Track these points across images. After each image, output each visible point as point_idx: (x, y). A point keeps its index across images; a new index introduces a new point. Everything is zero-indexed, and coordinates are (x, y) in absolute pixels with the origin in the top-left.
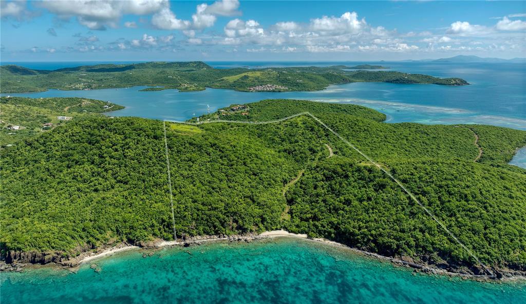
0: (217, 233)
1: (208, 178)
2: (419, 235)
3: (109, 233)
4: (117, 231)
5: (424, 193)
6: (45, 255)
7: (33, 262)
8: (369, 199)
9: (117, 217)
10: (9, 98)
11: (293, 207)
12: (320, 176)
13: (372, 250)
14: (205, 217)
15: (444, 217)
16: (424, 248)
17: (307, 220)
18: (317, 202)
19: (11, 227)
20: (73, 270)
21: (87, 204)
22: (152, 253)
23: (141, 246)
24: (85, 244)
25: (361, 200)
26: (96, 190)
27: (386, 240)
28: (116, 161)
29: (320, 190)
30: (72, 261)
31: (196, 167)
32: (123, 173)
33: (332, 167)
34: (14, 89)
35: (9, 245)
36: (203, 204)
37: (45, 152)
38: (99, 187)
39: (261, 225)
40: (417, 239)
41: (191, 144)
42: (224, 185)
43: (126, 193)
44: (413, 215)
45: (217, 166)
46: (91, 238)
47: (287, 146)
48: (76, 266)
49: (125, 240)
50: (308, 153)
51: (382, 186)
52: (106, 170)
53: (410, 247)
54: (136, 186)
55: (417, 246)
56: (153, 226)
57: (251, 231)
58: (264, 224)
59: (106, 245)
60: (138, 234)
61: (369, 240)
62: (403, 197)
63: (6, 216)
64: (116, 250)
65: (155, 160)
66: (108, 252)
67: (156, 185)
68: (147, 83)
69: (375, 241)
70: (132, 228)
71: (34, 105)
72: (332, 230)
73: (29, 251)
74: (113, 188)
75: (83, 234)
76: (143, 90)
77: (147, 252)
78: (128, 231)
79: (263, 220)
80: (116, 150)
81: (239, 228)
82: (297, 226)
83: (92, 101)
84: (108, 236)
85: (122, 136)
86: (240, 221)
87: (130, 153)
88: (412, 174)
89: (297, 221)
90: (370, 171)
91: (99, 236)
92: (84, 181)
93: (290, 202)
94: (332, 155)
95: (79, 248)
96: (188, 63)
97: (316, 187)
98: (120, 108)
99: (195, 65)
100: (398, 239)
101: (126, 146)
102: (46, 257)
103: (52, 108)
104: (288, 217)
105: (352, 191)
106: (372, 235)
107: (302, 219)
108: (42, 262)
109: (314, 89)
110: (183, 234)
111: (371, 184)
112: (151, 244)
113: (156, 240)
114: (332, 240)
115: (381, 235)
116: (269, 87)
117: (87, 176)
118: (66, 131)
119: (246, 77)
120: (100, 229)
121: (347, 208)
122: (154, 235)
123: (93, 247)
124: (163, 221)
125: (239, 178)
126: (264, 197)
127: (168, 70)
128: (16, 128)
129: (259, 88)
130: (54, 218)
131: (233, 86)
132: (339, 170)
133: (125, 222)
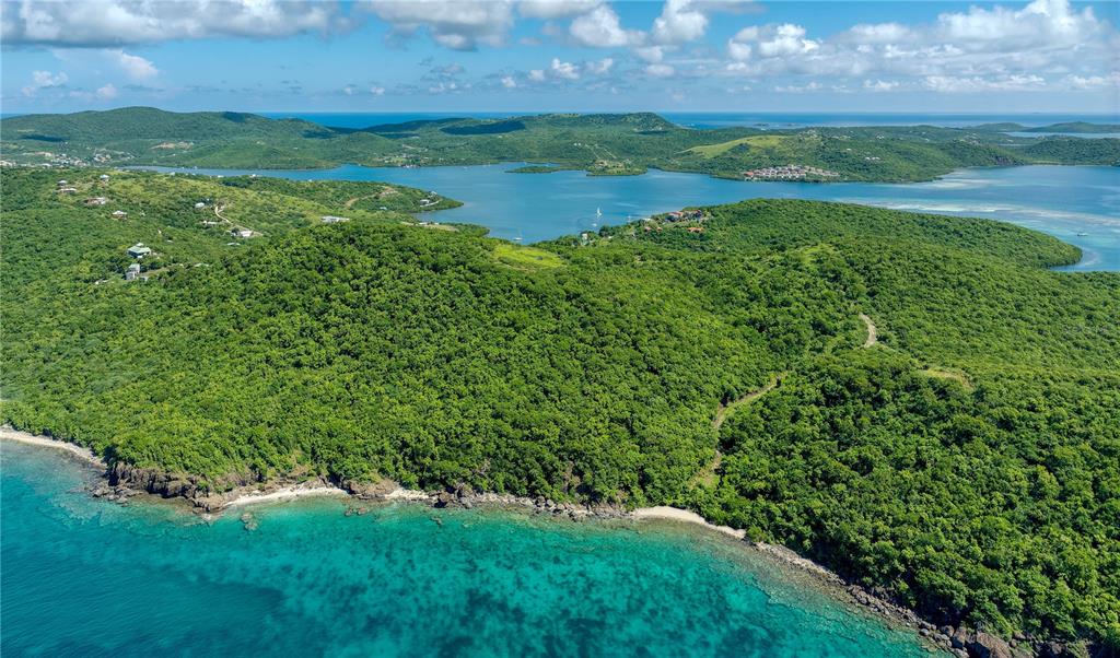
0: (532, 494)
1: (540, 366)
2: (1039, 583)
3: (297, 453)
4: (314, 452)
5: (1052, 464)
6: (169, 479)
7: (150, 490)
8: (921, 464)
9: (318, 424)
10: (255, 179)
11: (731, 458)
12: (812, 392)
13: (899, 599)
14: (513, 453)
15: (1101, 536)
16: (1048, 621)
17: (752, 495)
18: (788, 455)
19: (139, 417)
20: (208, 517)
21: (273, 391)
22: (364, 508)
23: (351, 492)
24: (247, 470)
25: (899, 465)
26: (298, 365)
27: (940, 578)
28: (348, 310)
29: (804, 427)
30: (213, 500)
31: (521, 340)
32: (355, 335)
33: (850, 371)
34: (283, 162)
35: (119, 450)
36: (514, 425)
37: (245, 281)
38: (304, 359)
39: (636, 489)
40: (1027, 594)
41: (523, 290)
42: (571, 387)
43: (349, 378)
44: (1034, 523)
45: (565, 342)
46: (259, 460)
47: (759, 311)
48: (216, 510)
49: (325, 473)
50: (808, 334)
51: (963, 437)
52: (327, 327)
53: (1005, 609)
54: (373, 364)
55: (1028, 612)
56: (382, 452)
57: (611, 501)
58: (645, 490)
59: (286, 478)
60: (348, 463)
61: (895, 571)
62: (1015, 470)
63: (142, 396)
64: (303, 491)
65: (422, 315)
66: (287, 492)
67: (411, 366)
68: (529, 156)
69: (910, 577)
70: (341, 450)
71: (294, 192)
72: (807, 531)
73: (147, 467)
74: (330, 363)
75: (246, 449)
76: (516, 171)
77: (356, 504)
78: (334, 454)
79: (645, 480)
80: (357, 288)
81: (584, 489)
82: (726, 507)
83: (401, 189)
84: (292, 461)
85: (375, 262)
86: (588, 475)
87: (380, 297)
88: (1032, 408)
89: (730, 493)
90: (942, 393)
91: (275, 458)
92: (284, 345)
93: (728, 445)
94: (872, 342)
95: (232, 476)
96: (624, 116)
97: (794, 420)
98: (453, 205)
99: (637, 121)
100: (975, 583)
101: (375, 281)
102: (171, 485)
103: (323, 200)
104: (710, 480)
105: (884, 436)
106: (903, 560)
107: (742, 492)
108: (164, 493)
109: (908, 178)
110: (457, 484)
111: (936, 428)
112: (371, 489)
113: (385, 483)
114: (805, 554)
115: (926, 563)
116: (793, 171)
117: (290, 333)
118: (289, 245)
119: (744, 148)
120: (280, 443)
121: (858, 480)
122: (382, 471)
123: (260, 479)
124: (405, 445)
125: (610, 375)
126: (659, 426)
127: (578, 131)
128: (246, 234)
129: (770, 173)
130: (207, 409)
131: (706, 168)
132: (862, 381)
133: (331, 435)
